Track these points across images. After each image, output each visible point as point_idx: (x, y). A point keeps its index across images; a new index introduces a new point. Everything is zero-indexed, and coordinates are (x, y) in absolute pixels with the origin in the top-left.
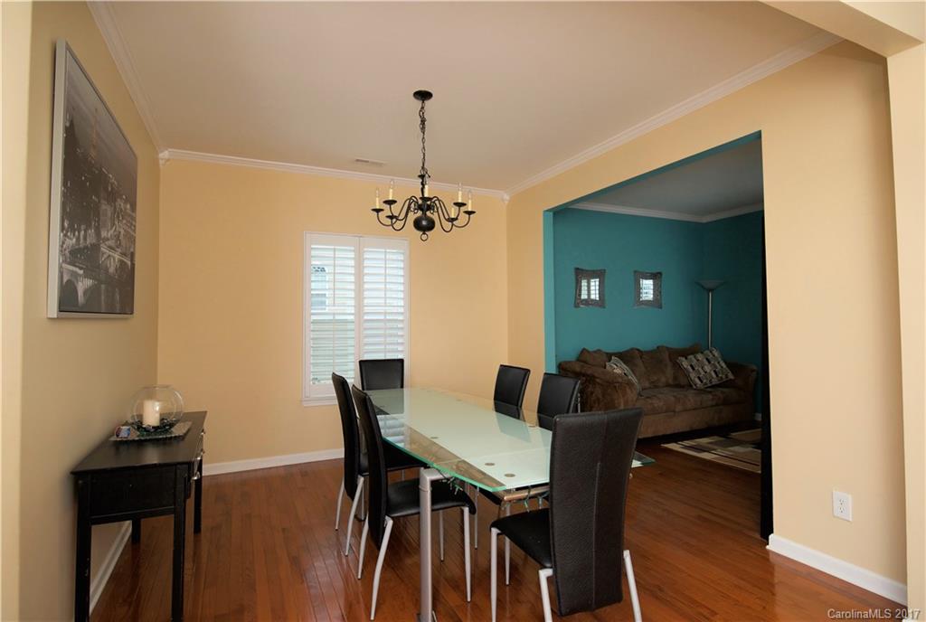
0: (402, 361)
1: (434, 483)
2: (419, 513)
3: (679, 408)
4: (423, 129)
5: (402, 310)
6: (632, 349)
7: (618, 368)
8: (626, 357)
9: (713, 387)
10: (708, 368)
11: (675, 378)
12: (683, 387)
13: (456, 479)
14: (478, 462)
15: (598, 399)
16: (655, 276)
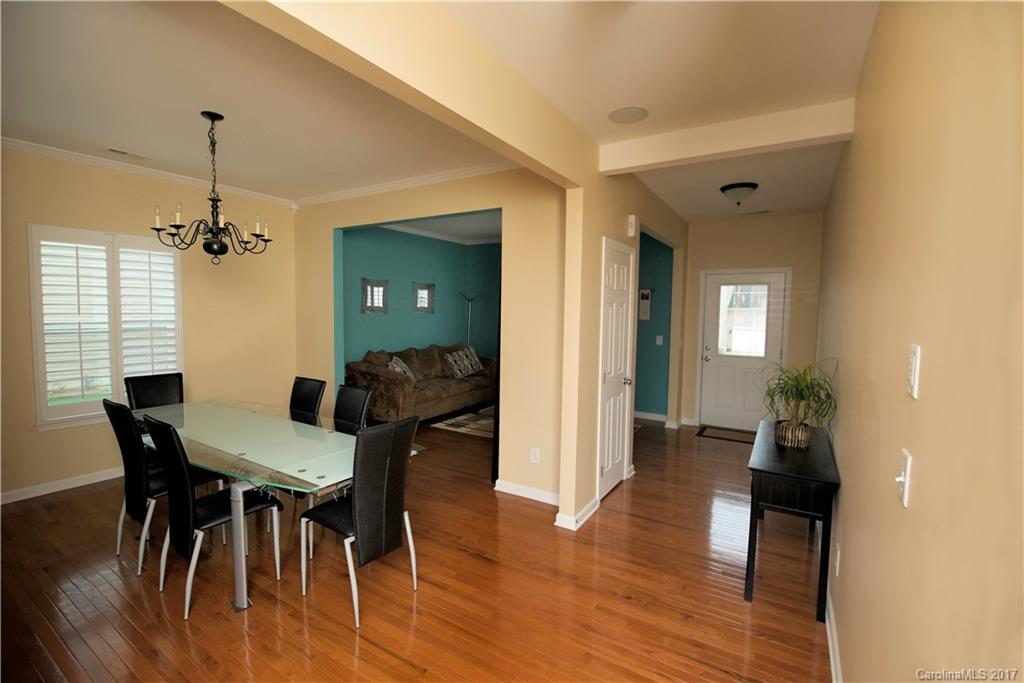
0: (179, 376)
1: (246, 494)
2: (230, 520)
3: (444, 395)
4: (213, 152)
5: (173, 318)
6: (410, 349)
7: (398, 367)
8: (404, 356)
9: (469, 376)
10: (466, 362)
11: (443, 371)
12: (448, 377)
13: (267, 486)
14: (290, 470)
15: (381, 394)
16: (430, 287)
